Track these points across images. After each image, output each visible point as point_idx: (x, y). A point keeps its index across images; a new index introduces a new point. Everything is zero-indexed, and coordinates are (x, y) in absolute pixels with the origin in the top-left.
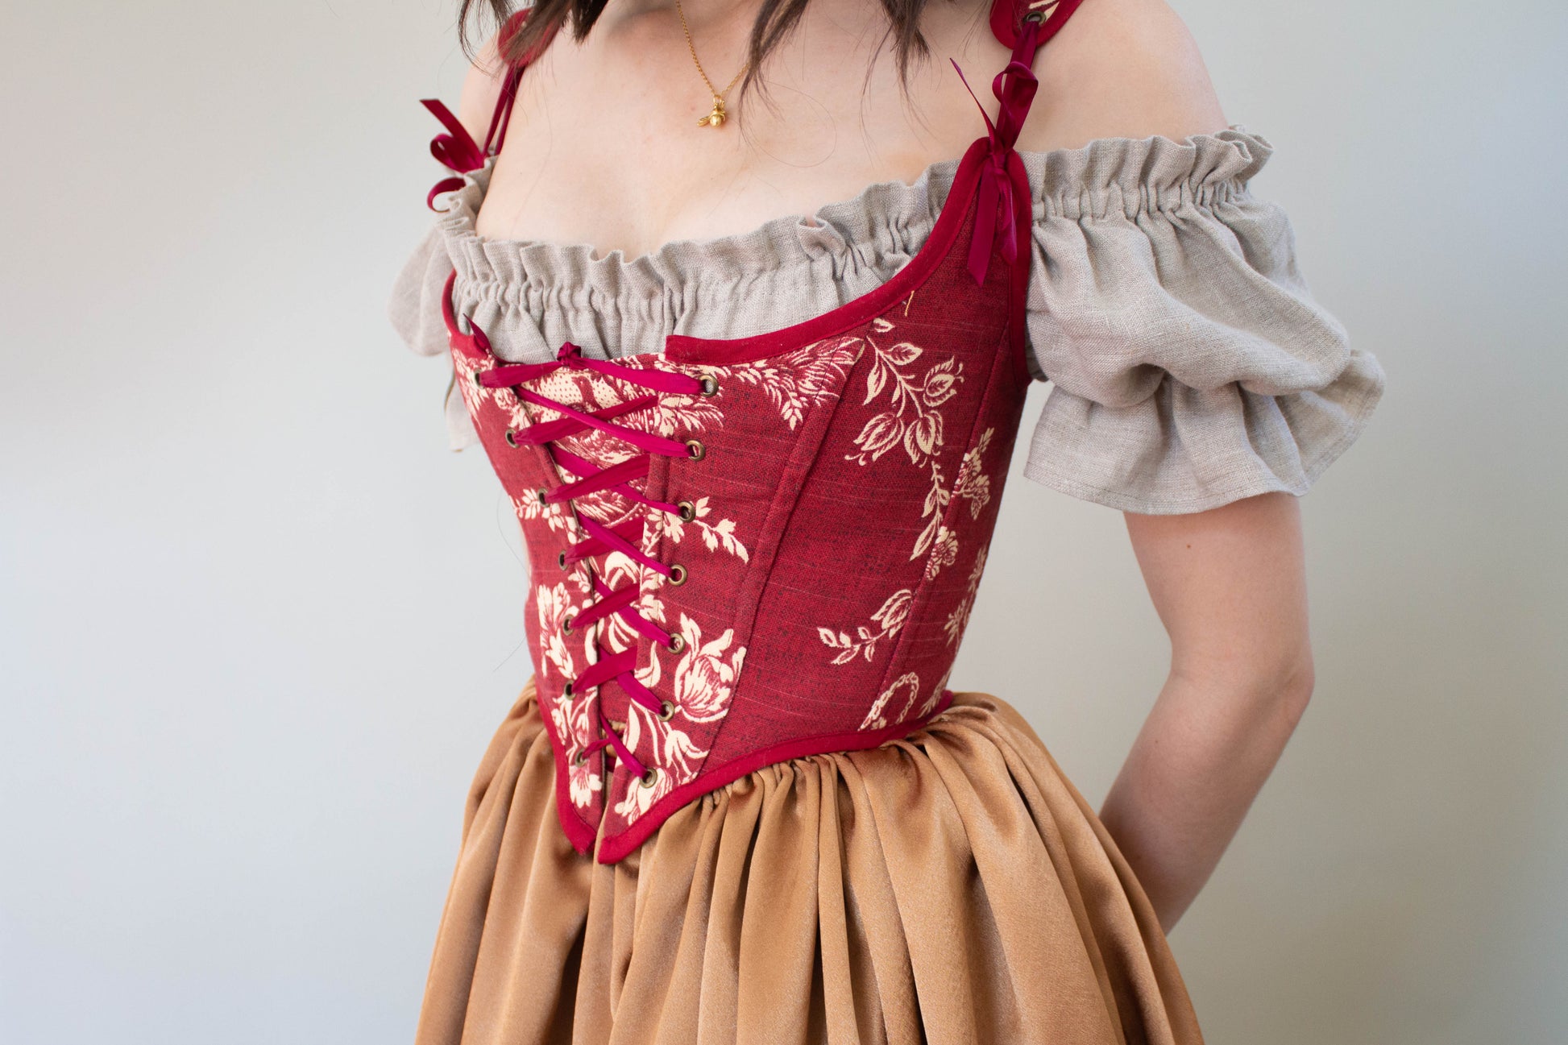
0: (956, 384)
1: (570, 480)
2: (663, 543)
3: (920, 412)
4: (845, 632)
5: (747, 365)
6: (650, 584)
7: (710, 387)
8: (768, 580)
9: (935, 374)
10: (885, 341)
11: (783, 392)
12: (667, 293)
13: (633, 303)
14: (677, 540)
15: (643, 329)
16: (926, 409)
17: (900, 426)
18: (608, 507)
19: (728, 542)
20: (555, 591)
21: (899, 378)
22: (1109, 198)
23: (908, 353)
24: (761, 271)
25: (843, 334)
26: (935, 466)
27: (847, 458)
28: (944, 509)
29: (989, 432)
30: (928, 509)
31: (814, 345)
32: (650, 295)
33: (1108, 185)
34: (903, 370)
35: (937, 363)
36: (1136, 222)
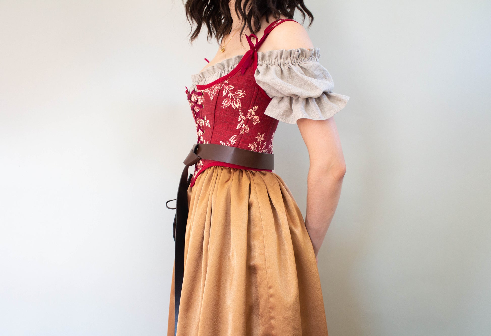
0: (243, 95)
3: (234, 99)
4: (225, 142)
5: (206, 89)
7: (203, 94)
8: (213, 131)
9: (237, 92)
10: (226, 85)
11: (211, 94)
14: (203, 125)
16: (236, 99)
17: (230, 101)
21: (229, 92)
22: (275, 61)
23: (231, 87)
25: (219, 83)
26: (240, 111)
27: (221, 107)
28: (244, 120)
29: (256, 107)
30: (239, 119)
31: (215, 85)
34: (230, 90)
35: (238, 90)
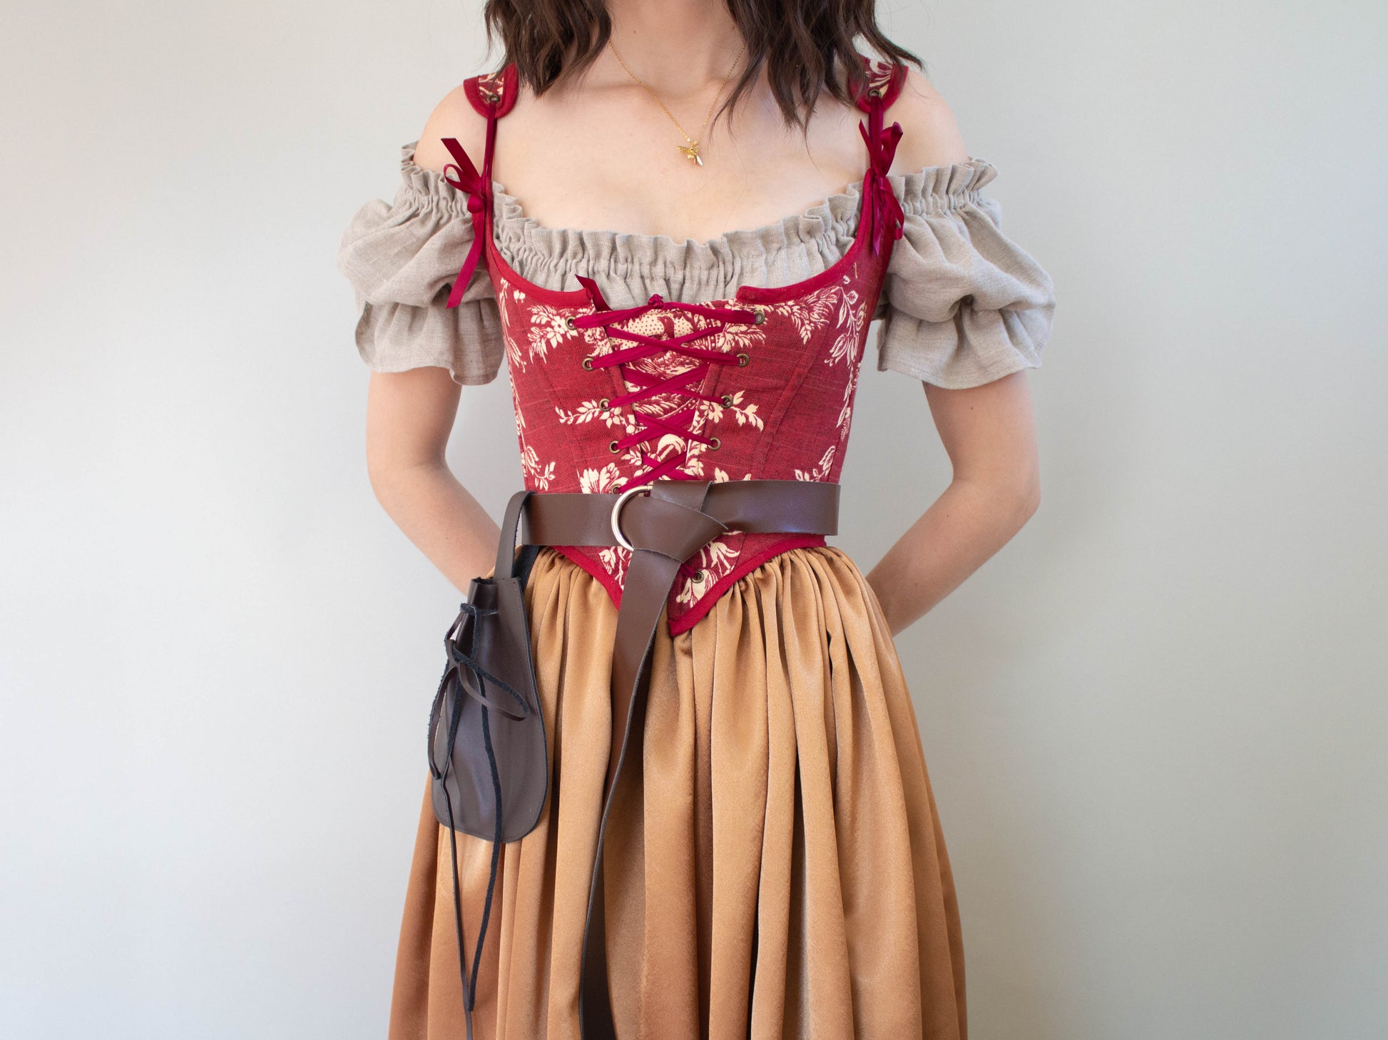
0: (864, 318)
1: (635, 390)
2: (707, 424)
3: (854, 333)
4: (808, 472)
6: (696, 452)
7: (759, 319)
8: (772, 441)
10: (847, 289)
12: (722, 265)
13: (695, 273)
14: (717, 421)
17: (848, 342)
18: (666, 405)
19: (752, 419)
20: (604, 470)
21: (850, 312)
23: (853, 297)
25: (832, 284)
26: (852, 369)
27: (825, 362)
30: (846, 396)
31: (819, 291)
32: (711, 267)
34: (852, 307)
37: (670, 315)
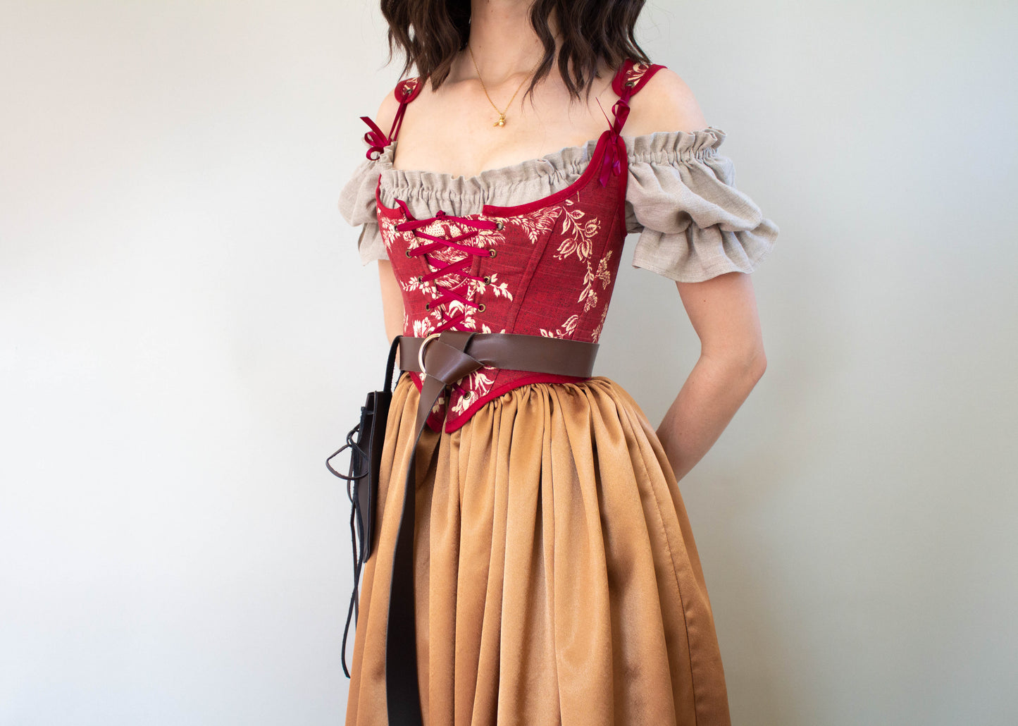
0: (597, 229)
1: (435, 271)
2: (476, 294)
3: (583, 239)
4: (551, 331)
5: (515, 217)
6: (470, 313)
7: (500, 227)
8: (520, 308)
9: (589, 224)
10: (570, 209)
11: (529, 228)
12: (482, 192)
13: (467, 197)
14: (482, 293)
15: (471, 207)
16: (586, 238)
17: (575, 245)
18: (452, 281)
19: (504, 293)
20: (423, 321)
21: (575, 224)
23: (579, 214)
24: (520, 181)
25: (554, 205)
26: (589, 263)
27: (554, 256)
28: (592, 282)
29: (610, 252)
30: (585, 282)
31: (542, 210)
32: (475, 193)
33: (661, 150)
34: (576, 221)
35: (590, 219)
36: (673, 165)
37: (448, 224)
